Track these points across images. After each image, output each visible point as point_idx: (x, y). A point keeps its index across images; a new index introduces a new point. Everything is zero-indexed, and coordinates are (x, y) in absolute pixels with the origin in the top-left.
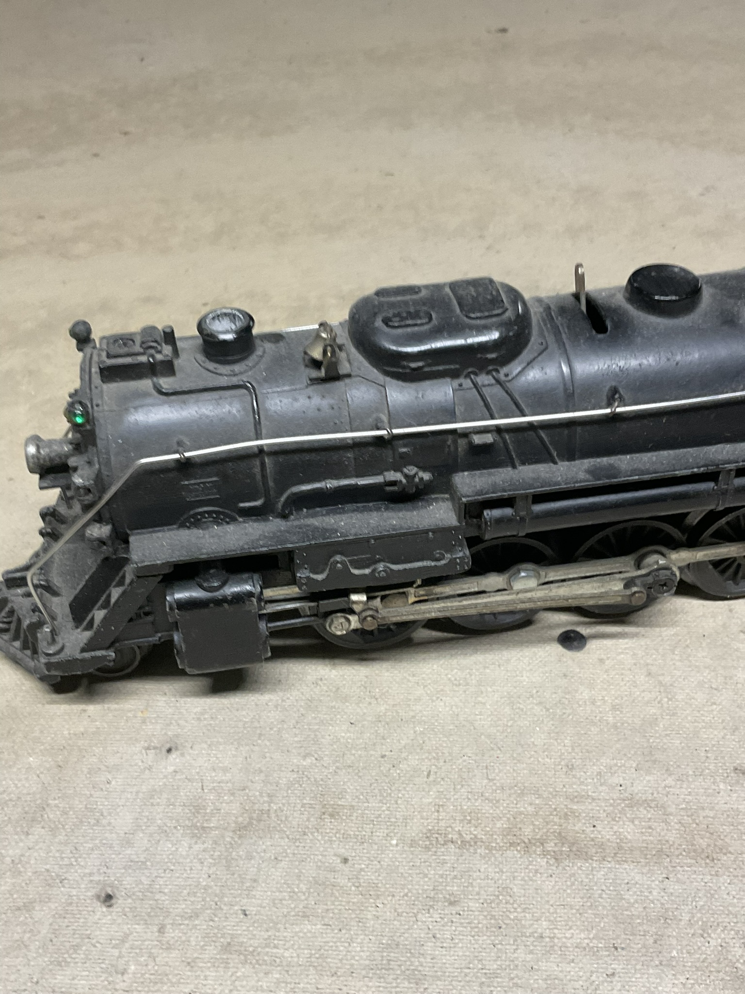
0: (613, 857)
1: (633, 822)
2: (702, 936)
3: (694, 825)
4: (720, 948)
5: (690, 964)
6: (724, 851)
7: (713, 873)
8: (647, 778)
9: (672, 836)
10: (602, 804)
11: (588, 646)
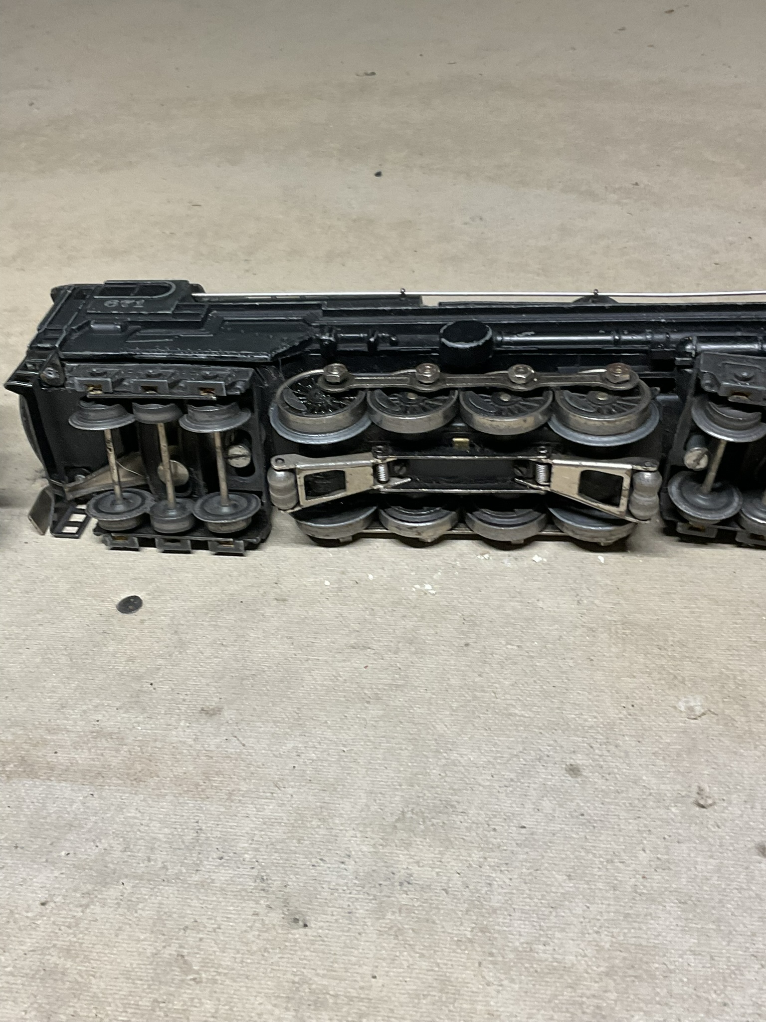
0: (57, 777)
1: (89, 750)
2: (94, 841)
3: (140, 754)
4: (103, 851)
5: (71, 862)
6: (153, 775)
7: (134, 792)
8: (124, 715)
9: (114, 762)
10: (73, 735)
11: (140, 610)
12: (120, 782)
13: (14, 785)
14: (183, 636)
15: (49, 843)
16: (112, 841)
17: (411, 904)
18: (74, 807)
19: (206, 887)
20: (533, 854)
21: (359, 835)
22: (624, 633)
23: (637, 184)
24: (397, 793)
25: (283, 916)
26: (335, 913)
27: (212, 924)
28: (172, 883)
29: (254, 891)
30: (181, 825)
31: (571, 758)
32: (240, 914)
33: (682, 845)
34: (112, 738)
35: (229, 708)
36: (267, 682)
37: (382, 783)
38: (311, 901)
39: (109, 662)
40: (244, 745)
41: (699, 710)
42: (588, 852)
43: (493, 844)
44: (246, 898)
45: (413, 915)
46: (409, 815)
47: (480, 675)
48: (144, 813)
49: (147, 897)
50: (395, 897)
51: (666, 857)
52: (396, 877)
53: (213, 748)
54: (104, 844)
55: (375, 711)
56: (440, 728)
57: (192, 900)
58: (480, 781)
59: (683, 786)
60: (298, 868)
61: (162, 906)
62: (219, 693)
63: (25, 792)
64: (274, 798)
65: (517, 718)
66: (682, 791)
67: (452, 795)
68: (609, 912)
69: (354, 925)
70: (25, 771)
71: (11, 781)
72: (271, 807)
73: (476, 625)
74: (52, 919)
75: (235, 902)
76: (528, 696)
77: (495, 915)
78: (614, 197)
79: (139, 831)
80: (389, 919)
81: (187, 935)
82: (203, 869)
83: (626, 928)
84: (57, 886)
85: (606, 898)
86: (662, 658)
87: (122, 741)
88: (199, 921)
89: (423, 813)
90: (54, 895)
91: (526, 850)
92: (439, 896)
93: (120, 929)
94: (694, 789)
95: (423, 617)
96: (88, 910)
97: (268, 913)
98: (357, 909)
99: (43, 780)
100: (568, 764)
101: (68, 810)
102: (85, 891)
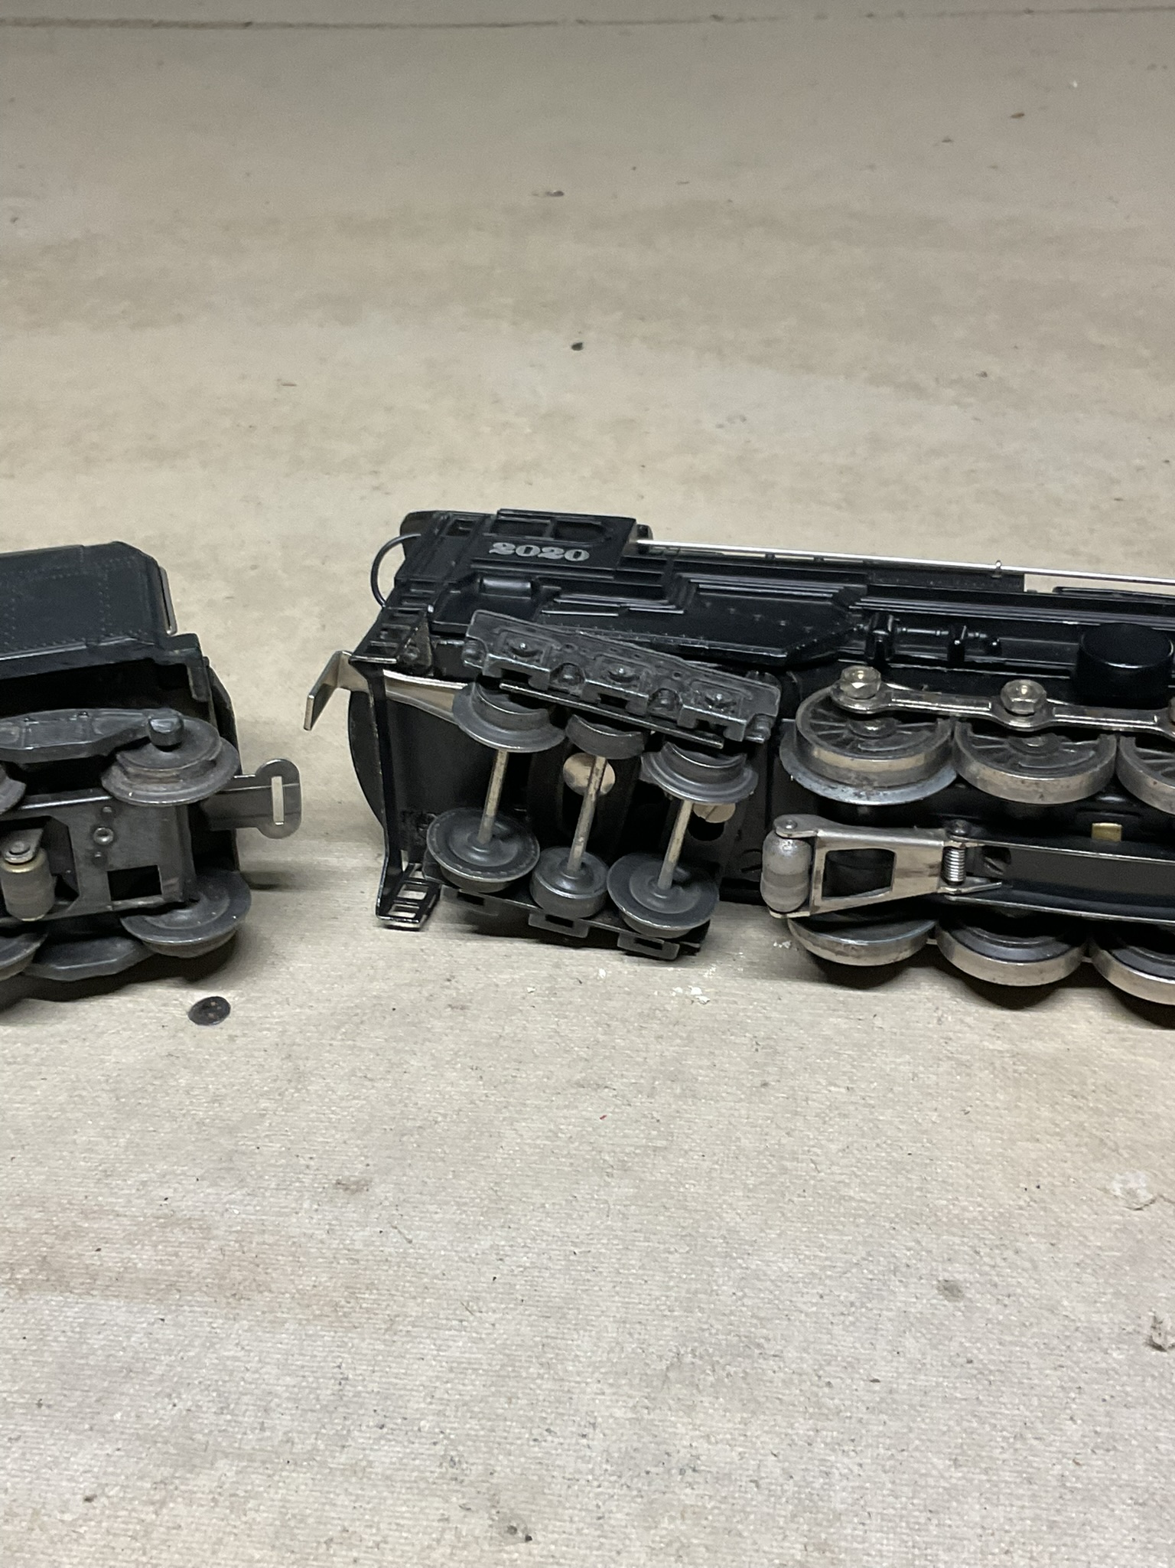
0: (101, 1290)
10: (126, 1221)
11: (227, 1019)
12: (206, 1299)
13: (30, 1302)
14: (300, 1062)
15: (94, 1399)
16: (198, 1397)
17: (700, 1504)
18: (133, 1339)
19: (360, 1475)
20: (895, 1425)
21: (608, 1391)
22: (1015, 1071)
23: (985, 375)
24: (666, 1323)
25: (491, 1523)
26: (576, 1519)
27: (374, 1535)
28: (305, 1467)
29: (441, 1481)
30: (313, 1372)
31: (945, 1270)
32: (417, 1519)
33: (1132, 1410)
34: (191, 1228)
35: (384, 1181)
36: (441, 1138)
37: (641, 1306)
38: (534, 1498)
39: (180, 1103)
40: (410, 1242)
41: (1145, 1196)
42: (982, 1422)
43: (829, 1409)
44: (427, 1492)
45: (704, 1522)
46: (689, 1358)
47: (788, 1134)
48: (250, 1351)
49: (262, 1489)
50: (674, 1492)
51: (1107, 1430)
52: (674, 1461)
53: (358, 1246)
54: (186, 1401)
55: (623, 1189)
56: (729, 1216)
57: (338, 1495)
58: (799, 1305)
59: (1128, 1317)
60: (511, 1444)
61: (288, 1505)
62: (366, 1157)
63: (49, 1315)
64: (465, 1329)
65: (854, 1204)
66: (1127, 1325)
67: (755, 1326)
68: (1022, 1519)
69: (605, 1537)
70: (48, 1280)
71: (27, 1297)
72: (460, 1344)
73: (776, 1052)
74: (104, 1524)
75: (409, 1500)
76: (868, 1170)
77: (838, 1524)
78: (950, 393)
79: (243, 1379)
80: (666, 1529)
81: (332, 1552)
82: (353, 1444)
83: (1052, 1545)
84: (111, 1469)
85: (1019, 1498)
86: (1081, 1112)
87: (207, 1230)
88: (351, 1529)
89: (711, 1356)
90: (107, 1485)
91: (884, 1417)
92: (746, 1492)
93: (220, 1541)
94: (1146, 1322)
95: (690, 1040)
96: (165, 1511)
97: (465, 1516)
98: (611, 1512)
99: (80, 1295)
100: (940, 1279)
101: (124, 1344)
102: (159, 1478)
